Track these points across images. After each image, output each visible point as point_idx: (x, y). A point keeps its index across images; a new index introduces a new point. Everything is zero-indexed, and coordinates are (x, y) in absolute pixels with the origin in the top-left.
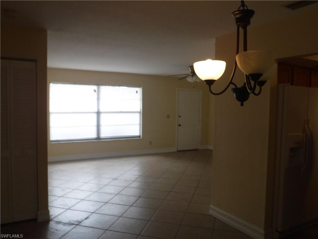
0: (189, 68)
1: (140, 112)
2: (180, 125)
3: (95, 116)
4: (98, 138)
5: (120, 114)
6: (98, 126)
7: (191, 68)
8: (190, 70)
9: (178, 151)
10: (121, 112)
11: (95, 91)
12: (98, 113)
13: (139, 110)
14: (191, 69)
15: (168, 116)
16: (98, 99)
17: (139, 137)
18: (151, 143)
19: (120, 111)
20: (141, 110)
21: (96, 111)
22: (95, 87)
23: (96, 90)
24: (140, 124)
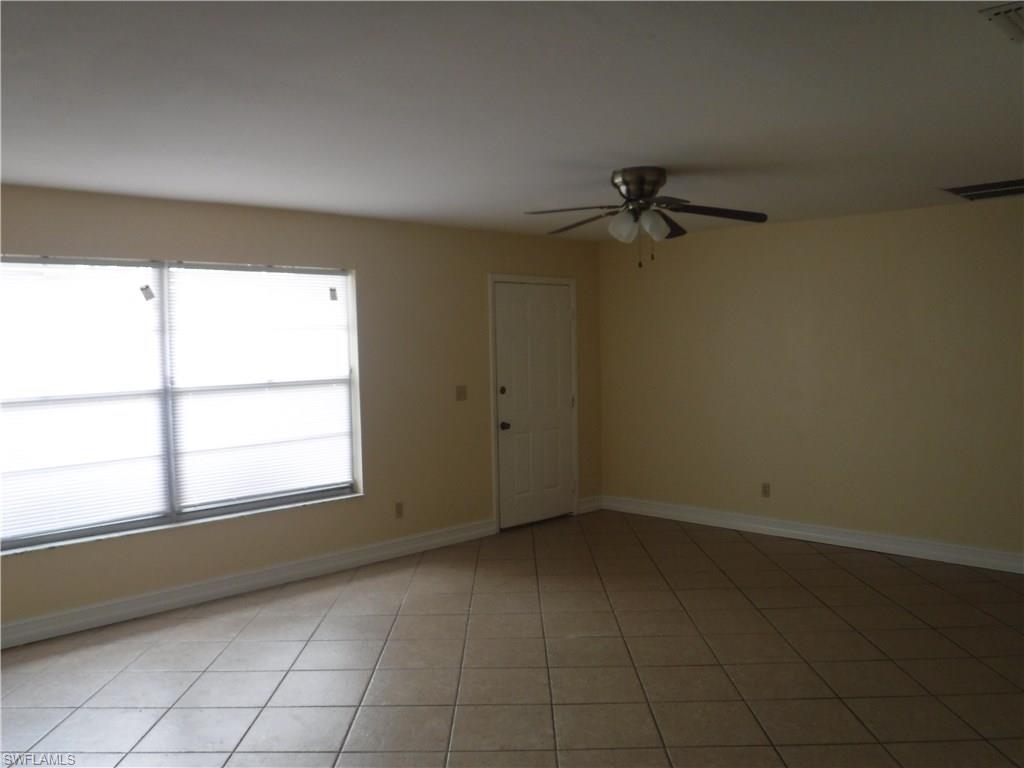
0: (618, 180)
1: (349, 382)
2: (505, 426)
3: (153, 408)
4: (174, 513)
5: (268, 394)
6: (170, 458)
7: (628, 178)
8: (623, 189)
9: (503, 531)
10: (272, 386)
11: (146, 290)
12: (168, 397)
13: (344, 374)
14: (625, 182)
15: (461, 393)
16: (163, 329)
17: (351, 487)
18: (399, 509)
19: (264, 381)
20: (351, 371)
21: (156, 384)
22: (146, 275)
23: (154, 289)
24: (351, 434)
